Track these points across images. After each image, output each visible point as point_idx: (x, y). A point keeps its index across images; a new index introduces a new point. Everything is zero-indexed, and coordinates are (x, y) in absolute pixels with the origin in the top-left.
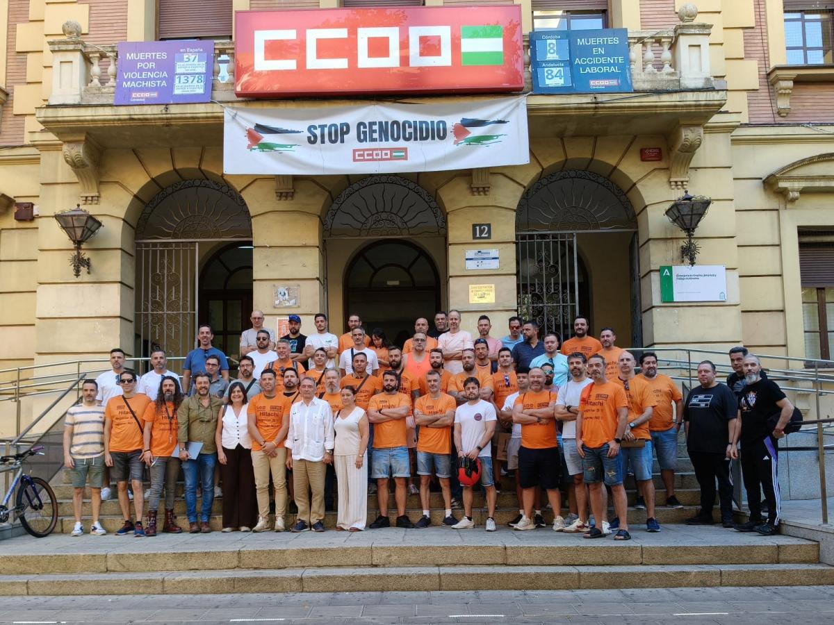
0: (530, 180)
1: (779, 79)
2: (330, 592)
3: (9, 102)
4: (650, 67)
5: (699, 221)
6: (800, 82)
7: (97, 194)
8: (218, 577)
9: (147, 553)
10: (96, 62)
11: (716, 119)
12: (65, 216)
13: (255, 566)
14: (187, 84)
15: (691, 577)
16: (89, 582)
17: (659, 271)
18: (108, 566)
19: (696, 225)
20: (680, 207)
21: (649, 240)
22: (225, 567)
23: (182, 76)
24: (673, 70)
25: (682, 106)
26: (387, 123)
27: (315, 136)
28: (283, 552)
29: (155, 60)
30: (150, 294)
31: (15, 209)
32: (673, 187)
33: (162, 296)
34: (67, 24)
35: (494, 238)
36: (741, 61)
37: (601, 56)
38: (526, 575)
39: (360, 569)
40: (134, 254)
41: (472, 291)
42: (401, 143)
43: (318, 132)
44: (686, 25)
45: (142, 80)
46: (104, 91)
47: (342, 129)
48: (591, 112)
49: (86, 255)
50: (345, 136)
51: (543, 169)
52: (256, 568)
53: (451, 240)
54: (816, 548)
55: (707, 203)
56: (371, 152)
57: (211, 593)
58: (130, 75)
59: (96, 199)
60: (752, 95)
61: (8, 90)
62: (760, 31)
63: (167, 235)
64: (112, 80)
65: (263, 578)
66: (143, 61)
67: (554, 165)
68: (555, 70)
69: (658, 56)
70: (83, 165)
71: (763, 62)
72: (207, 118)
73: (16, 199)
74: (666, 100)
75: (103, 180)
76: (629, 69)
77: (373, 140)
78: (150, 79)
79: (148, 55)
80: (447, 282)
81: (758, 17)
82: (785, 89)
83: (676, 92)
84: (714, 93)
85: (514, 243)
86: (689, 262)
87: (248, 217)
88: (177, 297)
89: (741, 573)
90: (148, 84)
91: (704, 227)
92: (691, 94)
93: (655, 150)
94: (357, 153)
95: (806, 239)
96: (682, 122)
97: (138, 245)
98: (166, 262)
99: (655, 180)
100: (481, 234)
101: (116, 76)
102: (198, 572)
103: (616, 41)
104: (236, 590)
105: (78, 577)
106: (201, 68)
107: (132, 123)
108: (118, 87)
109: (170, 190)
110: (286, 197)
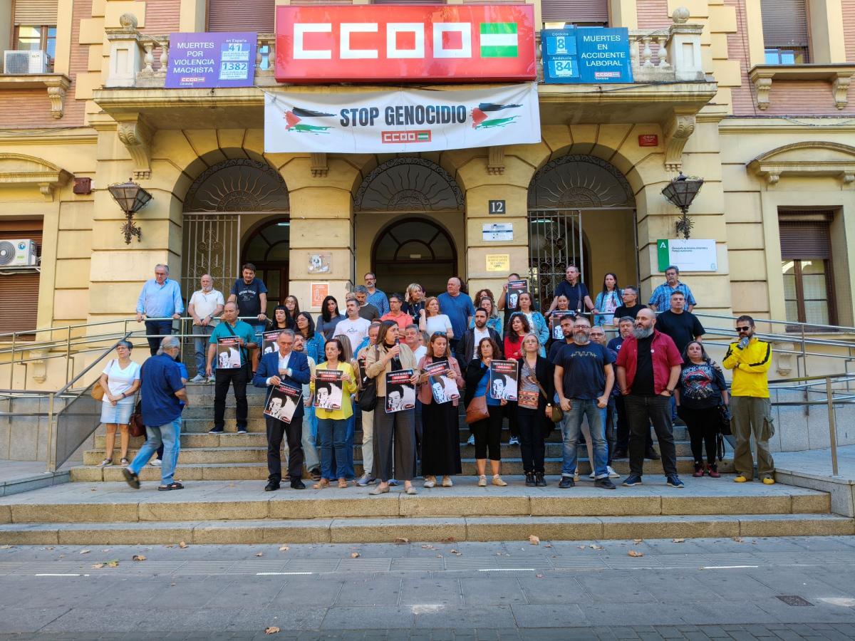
0: (540, 162)
1: (758, 77)
2: (358, 542)
3: (72, 88)
4: (648, 62)
5: (692, 199)
6: (777, 80)
7: (148, 170)
8: (246, 528)
9: (179, 502)
10: (149, 50)
11: (705, 110)
12: (118, 188)
13: (284, 516)
14: (232, 71)
15: (711, 527)
16: (120, 531)
17: (656, 243)
18: (140, 515)
19: (690, 202)
20: (676, 186)
21: (647, 216)
22: (255, 517)
23: (228, 63)
24: (668, 65)
25: (678, 96)
26: (412, 107)
27: (347, 119)
28: (311, 502)
29: (203, 49)
30: (195, 261)
31: (74, 184)
32: (668, 169)
33: (206, 263)
34: (124, 16)
35: (508, 213)
36: (724, 61)
37: (605, 51)
38: (551, 525)
39: (388, 520)
40: (182, 225)
41: (489, 261)
42: (425, 126)
43: (350, 116)
44: (680, 25)
45: (191, 66)
46: (156, 75)
47: (371, 112)
48: (597, 101)
49: (137, 225)
50: (375, 119)
51: (552, 152)
52: (285, 519)
53: (469, 214)
54: (827, 499)
55: (701, 183)
56: (398, 135)
57: (240, 543)
58: (180, 62)
59: (148, 174)
60: (735, 90)
61: (71, 77)
62: (741, 35)
63: (212, 208)
64: (164, 66)
65: (291, 529)
66: (192, 50)
67: (562, 148)
68: (564, 63)
69: (655, 51)
70: (136, 143)
71: (745, 63)
72: (249, 100)
73: (75, 175)
74: (663, 90)
75: (154, 157)
76: (630, 63)
77: (400, 123)
78: (198, 66)
79: (197, 45)
80: (465, 253)
81: (739, 23)
82: (765, 86)
83: (672, 83)
84: (706, 85)
85: (526, 217)
86: (684, 235)
87: (286, 193)
88: (220, 264)
89: (759, 523)
90: (197, 70)
91: (697, 204)
92: (685, 85)
93: (651, 137)
94: (386, 135)
95: (785, 218)
96: (676, 111)
97: (186, 217)
98: (210, 232)
99: (652, 163)
100: (496, 209)
101: (167, 63)
102: (229, 523)
103: (618, 38)
104: (265, 540)
105: (110, 526)
106: (245, 56)
107: (181, 105)
108: (170, 72)
109: (215, 168)
110: (321, 174)
